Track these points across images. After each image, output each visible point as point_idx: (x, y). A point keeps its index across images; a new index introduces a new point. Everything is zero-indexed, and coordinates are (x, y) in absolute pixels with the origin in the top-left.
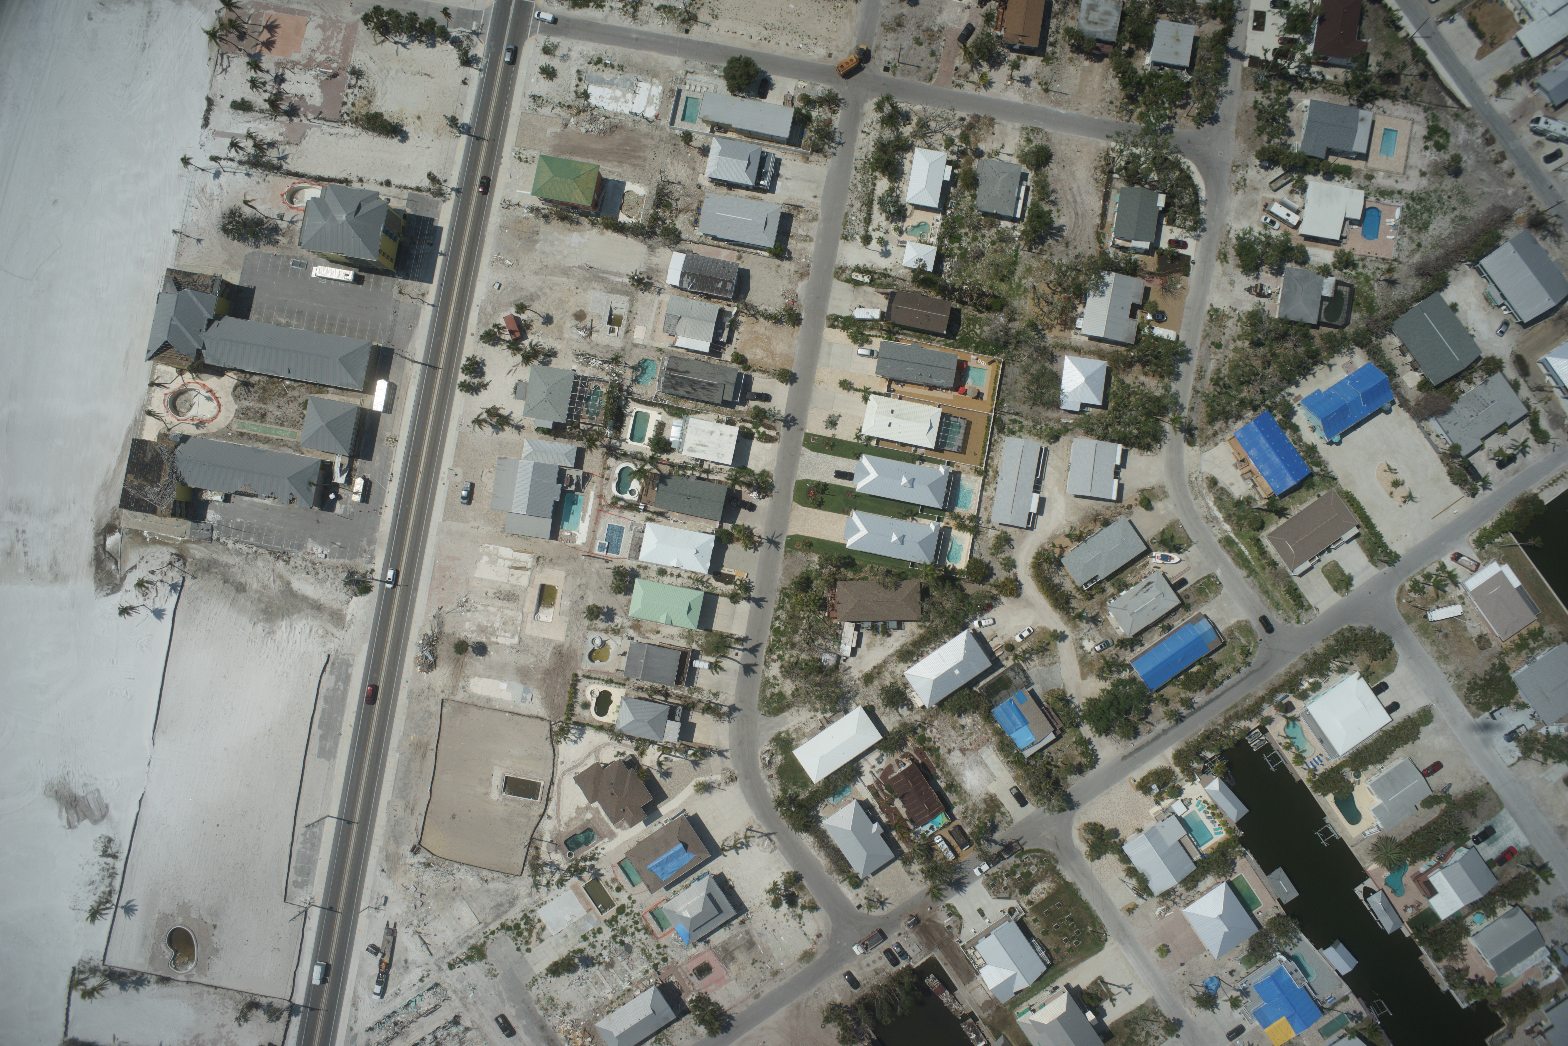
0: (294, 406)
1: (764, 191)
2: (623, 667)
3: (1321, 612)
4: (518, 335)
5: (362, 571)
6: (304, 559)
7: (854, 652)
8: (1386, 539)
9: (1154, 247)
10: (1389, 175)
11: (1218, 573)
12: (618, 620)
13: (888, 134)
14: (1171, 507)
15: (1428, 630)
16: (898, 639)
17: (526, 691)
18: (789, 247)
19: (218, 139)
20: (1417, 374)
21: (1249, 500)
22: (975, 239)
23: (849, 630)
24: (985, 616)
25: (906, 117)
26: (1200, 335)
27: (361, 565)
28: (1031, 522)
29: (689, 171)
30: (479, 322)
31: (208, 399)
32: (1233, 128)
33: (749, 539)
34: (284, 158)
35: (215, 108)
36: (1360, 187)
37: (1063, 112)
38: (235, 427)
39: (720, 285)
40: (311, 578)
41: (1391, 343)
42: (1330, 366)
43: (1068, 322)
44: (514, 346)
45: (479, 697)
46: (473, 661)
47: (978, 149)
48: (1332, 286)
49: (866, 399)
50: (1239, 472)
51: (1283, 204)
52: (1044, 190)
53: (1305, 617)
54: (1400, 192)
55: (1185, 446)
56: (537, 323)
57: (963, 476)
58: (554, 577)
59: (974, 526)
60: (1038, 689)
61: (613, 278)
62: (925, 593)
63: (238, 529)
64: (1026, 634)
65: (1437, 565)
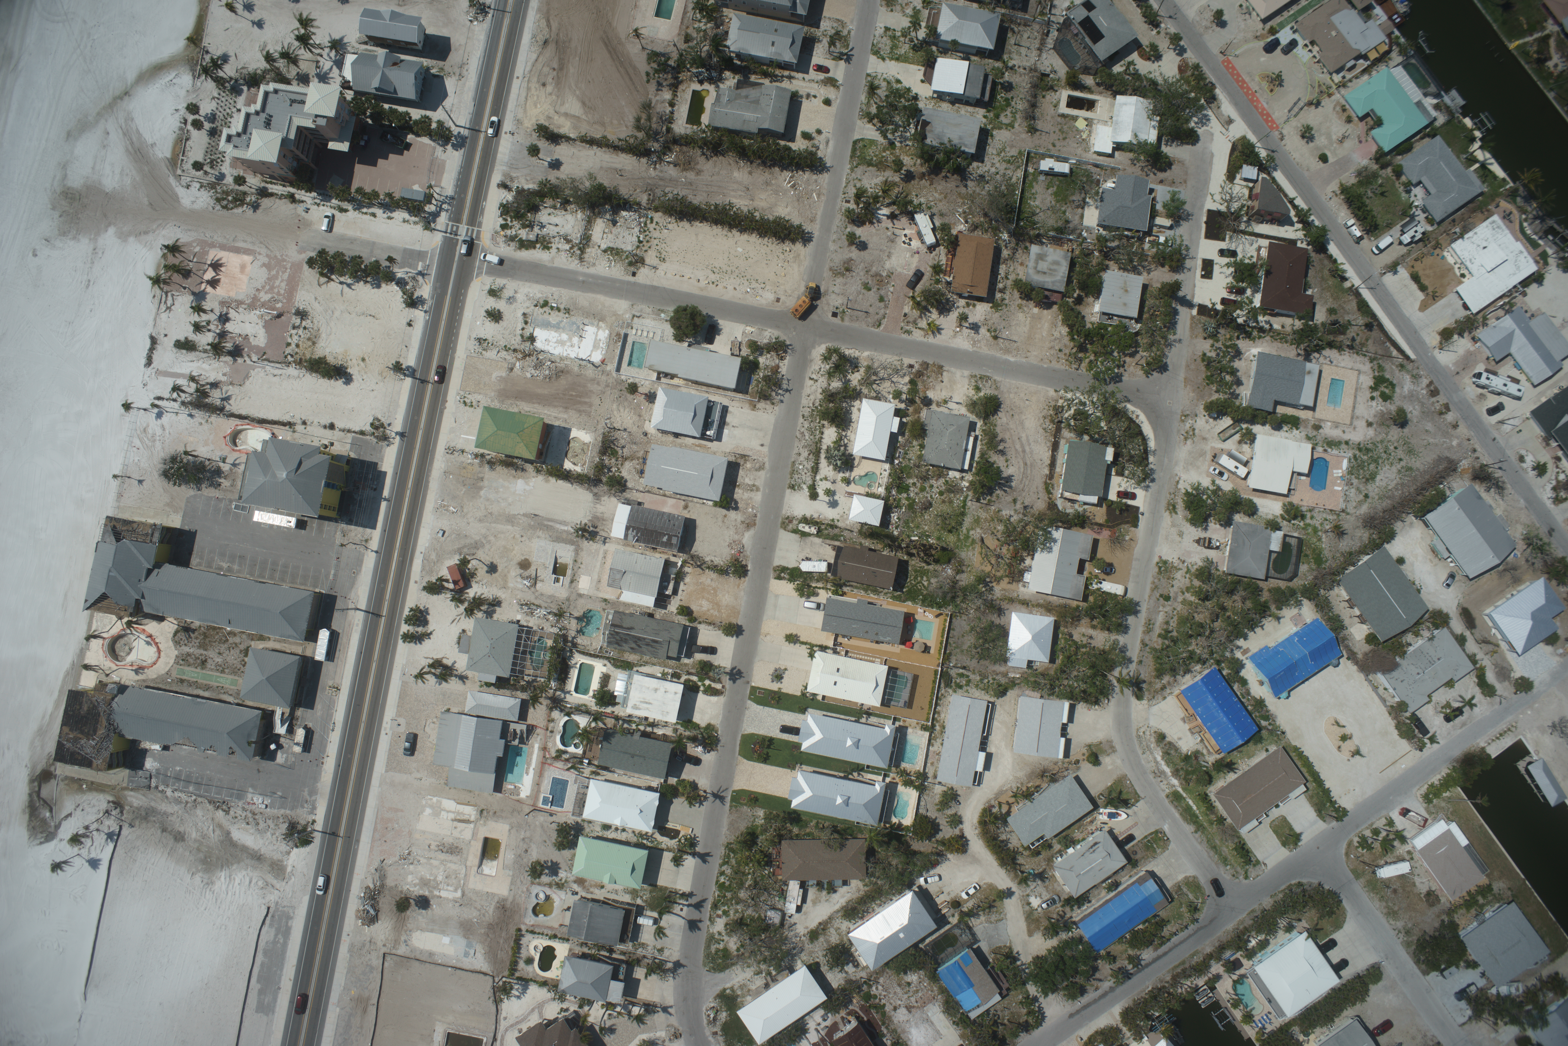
0: (235, 653)
1: (710, 440)
2: (567, 922)
3: (1269, 866)
4: (461, 584)
5: (303, 822)
6: (244, 809)
7: (799, 909)
8: (1335, 794)
9: (1103, 500)
10: (1336, 425)
11: (1166, 828)
12: (562, 874)
13: (836, 384)
14: (1119, 762)
15: (1377, 886)
16: (843, 896)
17: (469, 945)
18: (736, 496)
19: (161, 378)
20: (1365, 627)
21: (1197, 754)
22: (923, 489)
23: (794, 888)
24: (932, 872)
25: (854, 364)
26: (1149, 586)
27: (302, 816)
28: (978, 779)
29: (635, 418)
30: (423, 569)
31: (148, 643)
32: (1182, 375)
33: (694, 795)
34: (227, 399)
35: (158, 347)
36: (1308, 438)
37: (1012, 359)
38: (175, 674)
39: (665, 539)
40: (251, 829)
41: (1339, 595)
42: (1278, 619)
43: (1016, 574)
44: (458, 597)
45: (421, 952)
46: (415, 915)
47: (926, 397)
48: (1280, 540)
49: (811, 656)
50: (1187, 726)
51: (1232, 456)
52: (993, 441)
53: (1252, 872)
54: (1347, 443)
55: (1133, 700)
56: (482, 572)
57: (910, 730)
58: (498, 830)
59: (920, 782)
60: (984, 946)
61: (558, 526)
62: (870, 853)
63: (177, 779)
64: (972, 891)
65: (1384, 821)
